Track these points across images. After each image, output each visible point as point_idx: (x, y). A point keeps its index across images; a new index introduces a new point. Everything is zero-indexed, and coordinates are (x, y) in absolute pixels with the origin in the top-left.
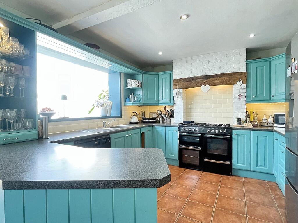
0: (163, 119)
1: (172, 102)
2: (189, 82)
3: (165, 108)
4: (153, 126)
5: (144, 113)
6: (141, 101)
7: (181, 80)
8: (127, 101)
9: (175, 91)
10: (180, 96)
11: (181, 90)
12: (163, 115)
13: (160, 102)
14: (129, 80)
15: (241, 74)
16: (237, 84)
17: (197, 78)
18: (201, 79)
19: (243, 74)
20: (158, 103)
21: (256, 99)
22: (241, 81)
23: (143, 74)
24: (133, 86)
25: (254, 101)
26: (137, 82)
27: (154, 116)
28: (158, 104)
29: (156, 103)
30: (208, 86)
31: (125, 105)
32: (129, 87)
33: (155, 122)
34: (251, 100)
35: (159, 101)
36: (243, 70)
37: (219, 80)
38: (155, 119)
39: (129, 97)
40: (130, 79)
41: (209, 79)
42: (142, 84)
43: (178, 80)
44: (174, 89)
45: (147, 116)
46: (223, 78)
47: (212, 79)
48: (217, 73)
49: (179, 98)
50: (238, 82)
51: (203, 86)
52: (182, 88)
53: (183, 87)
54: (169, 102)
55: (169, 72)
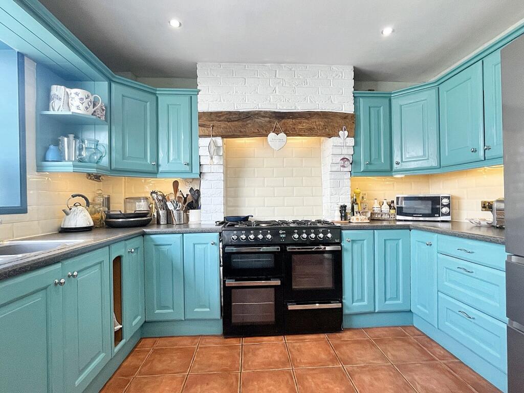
0: (169, 213)
1: (196, 170)
2: (240, 123)
3: (176, 184)
4: (144, 234)
5: (108, 199)
7: (220, 117)
8: (51, 155)
9: (204, 142)
10: (218, 155)
11: (219, 140)
12: (169, 204)
13: (160, 169)
14: (58, 90)
15: (345, 116)
16: (338, 136)
17: (258, 114)
18: (268, 119)
19: (349, 117)
20: (156, 170)
21: (370, 168)
22: (345, 130)
23: (110, 81)
25: (367, 172)
27: (142, 207)
28: (154, 172)
29: (151, 169)
30: (282, 135)
31: (40, 169)
33: (145, 224)
34: (362, 170)
35: (158, 165)
36: (349, 108)
37: (305, 125)
38: (144, 215)
39: (57, 143)
40: (63, 87)
41: (283, 121)
43: (213, 116)
44: (201, 136)
45: (118, 207)
46: (313, 120)
47: (290, 122)
48: (300, 108)
49: (216, 160)
50: (341, 133)
51: (272, 135)
52: (223, 137)
53: (224, 134)
54: (188, 168)
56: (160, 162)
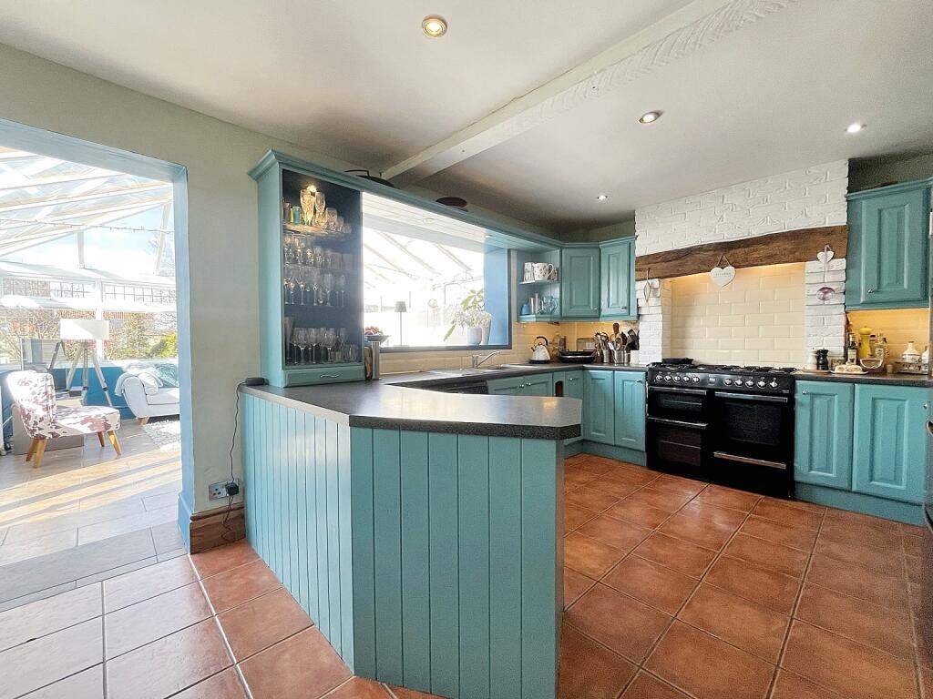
0: (611, 353)
1: (634, 312)
2: (679, 262)
3: (616, 327)
4: (584, 369)
5: (565, 339)
6: (557, 312)
7: (656, 258)
8: (524, 311)
9: (640, 286)
10: (655, 296)
11: (656, 282)
12: (610, 344)
13: (602, 313)
14: (528, 266)
15: (828, 232)
16: (817, 259)
17: (700, 249)
18: (711, 253)
19: (838, 231)
20: (597, 315)
21: (878, 297)
22: (828, 250)
23: (561, 248)
24: (537, 279)
25: (871, 304)
26: (547, 267)
27: (590, 347)
28: (597, 316)
29: (594, 314)
30: (730, 269)
31: (518, 321)
32: (528, 280)
33: (590, 361)
34: (862, 300)
35: (600, 310)
36: (838, 218)
37: (763, 251)
38: (590, 353)
39: (528, 302)
40: (530, 263)
41: (733, 251)
42: (560, 271)
43: (650, 259)
44: (637, 280)
45: (572, 347)
46: (774, 245)
47: (740, 251)
49: (653, 301)
50: (820, 255)
51: (716, 270)
52: (660, 278)
53: (661, 275)
54: (625, 311)
55: (627, 239)
56: (602, 307)
